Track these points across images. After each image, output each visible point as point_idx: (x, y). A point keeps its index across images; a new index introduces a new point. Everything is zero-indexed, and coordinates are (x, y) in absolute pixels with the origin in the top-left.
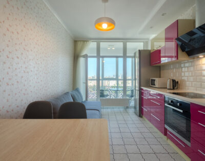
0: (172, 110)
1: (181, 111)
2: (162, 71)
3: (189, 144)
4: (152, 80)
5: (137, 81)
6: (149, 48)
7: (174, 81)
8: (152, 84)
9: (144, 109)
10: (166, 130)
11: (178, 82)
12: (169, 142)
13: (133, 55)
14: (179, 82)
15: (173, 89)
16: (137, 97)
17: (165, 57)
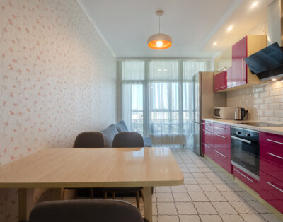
0: (241, 143)
1: (250, 142)
2: (228, 99)
3: (257, 178)
4: (216, 110)
5: (197, 113)
6: (212, 70)
7: (242, 110)
8: (216, 115)
9: (206, 146)
10: (232, 166)
11: (247, 111)
12: (237, 180)
13: (191, 78)
14: (249, 112)
15: (242, 119)
16: (197, 132)
17: (232, 80)
